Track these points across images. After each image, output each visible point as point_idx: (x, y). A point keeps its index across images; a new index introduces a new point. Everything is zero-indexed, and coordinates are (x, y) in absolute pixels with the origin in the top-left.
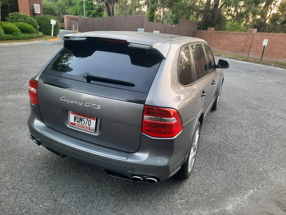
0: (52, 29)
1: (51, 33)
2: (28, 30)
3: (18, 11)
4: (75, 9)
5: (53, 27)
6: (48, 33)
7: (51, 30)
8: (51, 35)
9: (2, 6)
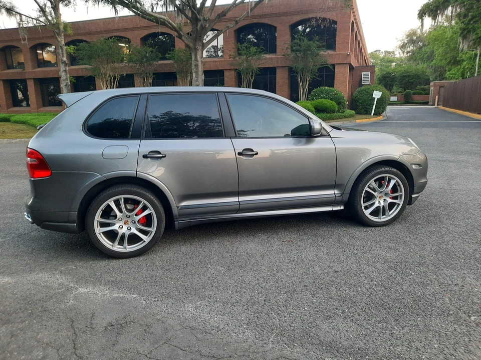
0: (373, 105)
1: (372, 111)
2: (326, 108)
3: (333, 86)
4: (461, 70)
5: (375, 102)
6: (367, 112)
7: (373, 107)
8: (371, 114)
9: (311, 82)
